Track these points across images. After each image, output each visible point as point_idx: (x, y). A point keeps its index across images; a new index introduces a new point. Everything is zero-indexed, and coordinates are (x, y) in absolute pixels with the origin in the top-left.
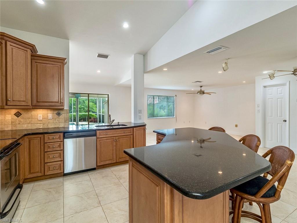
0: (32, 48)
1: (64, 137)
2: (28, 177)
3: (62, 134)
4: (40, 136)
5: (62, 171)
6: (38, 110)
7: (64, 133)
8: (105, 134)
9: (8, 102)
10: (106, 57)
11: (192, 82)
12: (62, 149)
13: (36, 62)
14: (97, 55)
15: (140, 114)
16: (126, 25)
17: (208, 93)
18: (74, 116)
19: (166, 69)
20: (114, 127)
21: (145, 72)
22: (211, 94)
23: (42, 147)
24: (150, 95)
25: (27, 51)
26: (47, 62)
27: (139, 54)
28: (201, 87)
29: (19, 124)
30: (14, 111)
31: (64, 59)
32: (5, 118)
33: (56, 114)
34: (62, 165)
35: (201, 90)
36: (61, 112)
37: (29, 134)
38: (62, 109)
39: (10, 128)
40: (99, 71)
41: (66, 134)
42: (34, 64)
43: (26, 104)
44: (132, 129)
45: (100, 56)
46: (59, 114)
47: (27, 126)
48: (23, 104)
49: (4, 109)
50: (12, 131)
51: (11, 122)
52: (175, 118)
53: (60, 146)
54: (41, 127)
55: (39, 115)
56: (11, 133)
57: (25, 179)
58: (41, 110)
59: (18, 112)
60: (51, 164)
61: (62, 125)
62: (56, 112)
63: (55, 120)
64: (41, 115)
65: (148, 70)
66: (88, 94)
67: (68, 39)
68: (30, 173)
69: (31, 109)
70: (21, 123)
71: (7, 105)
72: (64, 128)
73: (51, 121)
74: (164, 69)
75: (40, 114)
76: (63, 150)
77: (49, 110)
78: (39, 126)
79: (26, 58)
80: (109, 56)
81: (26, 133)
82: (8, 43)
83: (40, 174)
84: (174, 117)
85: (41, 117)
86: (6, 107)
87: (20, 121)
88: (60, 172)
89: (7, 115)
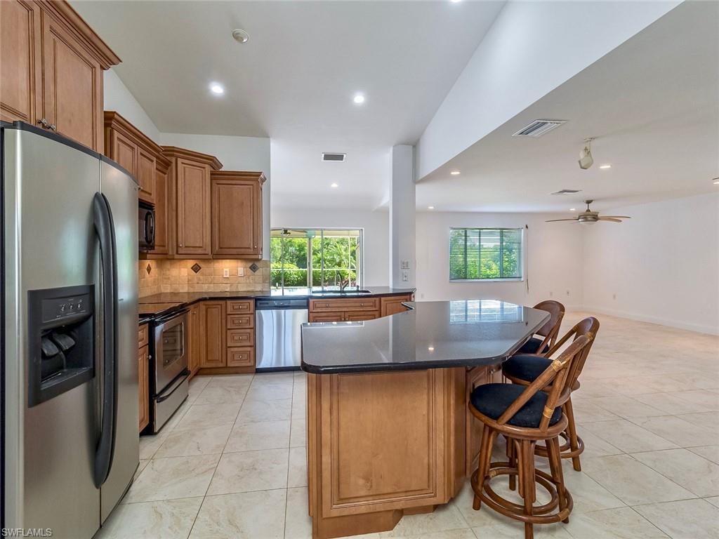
0: (212, 162)
1: (256, 307)
2: (205, 366)
3: (252, 302)
4: (220, 302)
5: (252, 363)
6: (224, 261)
7: (257, 299)
8: (324, 305)
9: (179, 249)
10: (340, 157)
11: (553, 194)
12: (252, 326)
13: (218, 184)
14: (323, 156)
15: (404, 271)
16: (359, 99)
17: (610, 219)
18: (315, 273)
19: (458, 173)
20: (348, 294)
21: (416, 181)
22: (621, 221)
23: (224, 321)
24: (454, 229)
25: (204, 168)
26: (234, 182)
27: (405, 144)
28: (589, 202)
29: (198, 283)
30: (191, 263)
31: (258, 174)
32: (180, 273)
33: (250, 268)
34: (252, 353)
35: (588, 211)
36: (258, 264)
37: (205, 299)
38: (258, 260)
39: (186, 290)
40: (334, 185)
41: (259, 302)
42: (216, 187)
43: (203, 252)
44: (377, 299)
45: (328, 157)
46: (254, 268)
47: (209, 287)
48: (200, 251)
49: (173, 259)
50: (188, 293)
51: (187, 280)
52: (525, 283)
53: (249, 321)
54: (228, 290)
55: (225, 270)
56: (187, 297)
57: (201, 369)
58: (228, 260)
59: (196, 264)
60: (236, 349)
61: (259, 288)
62: (250, 264)
63: (249, 278)
64: (228, 270)
65: (420, 178)
66: (322, 230)
67: (268, 137)
68: (208, 360)
69: (210, 259)
70: (200, 282)
71: (177, 253)
72: (262, 292)
73: (242, 280)
74: (453, 173)
75: (227, 268)
76: (254, 328)
77: (239, 261)
78: (226, 289)
79: (203, 178)
80: (345, 156)
81: (201, 297)
82: (180, 161)
83: (221, 365)
84: (522, 279)
85: (228, 273)
86: (177, 256)
87: (199, 279)
88: (249, 364)
89: (182, 269)
